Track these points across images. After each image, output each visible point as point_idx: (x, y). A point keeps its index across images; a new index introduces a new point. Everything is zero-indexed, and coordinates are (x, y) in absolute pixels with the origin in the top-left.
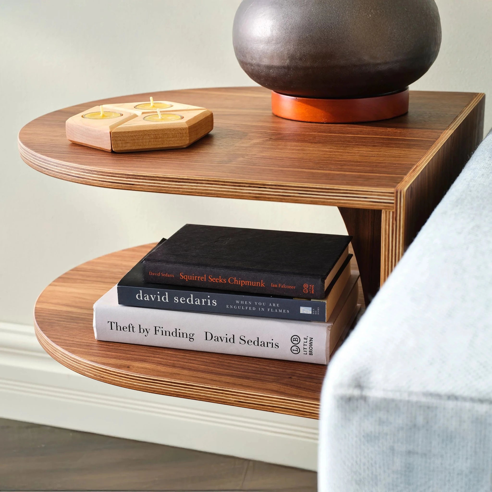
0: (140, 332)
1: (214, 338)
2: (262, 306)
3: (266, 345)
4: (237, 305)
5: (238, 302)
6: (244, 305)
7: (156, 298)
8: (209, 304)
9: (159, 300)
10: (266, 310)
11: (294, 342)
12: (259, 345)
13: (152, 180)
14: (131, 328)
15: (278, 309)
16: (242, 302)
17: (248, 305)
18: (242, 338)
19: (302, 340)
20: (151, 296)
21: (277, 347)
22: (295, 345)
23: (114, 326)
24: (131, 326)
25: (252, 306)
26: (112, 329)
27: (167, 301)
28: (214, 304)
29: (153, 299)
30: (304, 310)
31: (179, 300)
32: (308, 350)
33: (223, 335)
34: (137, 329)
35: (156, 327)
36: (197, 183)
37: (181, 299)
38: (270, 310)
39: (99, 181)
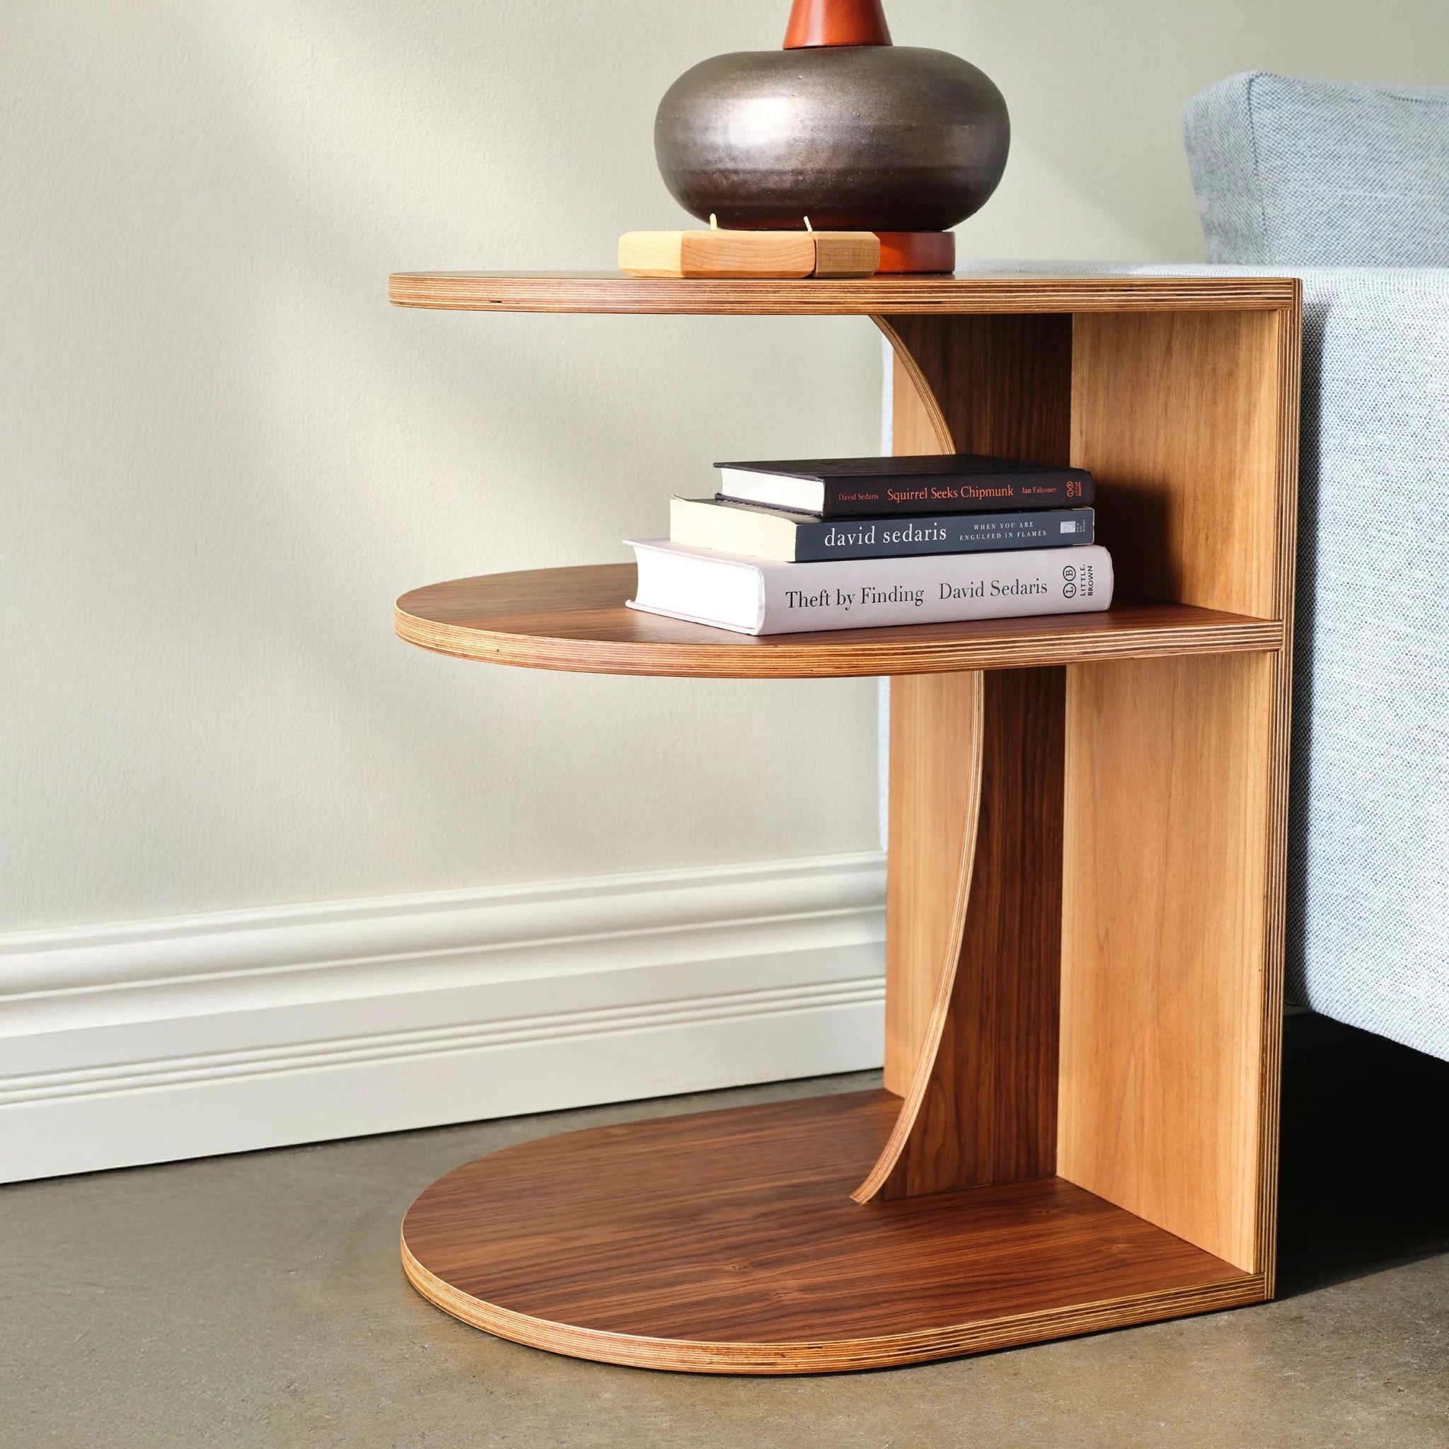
0: (839, 603)
1: (953, 593)
2: (1010, 530)
3: (1028, 591)
4: (975, 532)
5: (976, 527)
6: (985, 532)
7: (857, 539)
8: (935, 538)
9: (860, 543)
10: (1015, 534)
11: (1069, 577)
12: (1019, 592)
13: (970, 292)
14: (823, 598)
15: (1030, 530)
16: (983, 527)
17: (991, 531)
18: (995, 584)
19: (1079, 573)
20: (849, 536)
21: (1044, 591)
22: (1070, 582)
23: (796, 598)
24: (824, 594)
25: (995, 531)
26: (791, 606)
27: (873, 542)
28: (943, 537)
29: (851, 542)
30: (1065, 527)
31: (891, 537)
32: (1087, 587)
33: (967, 585)
34: (833, 599)
35: (864, 589)
36: (1038, 291)
37: (894, 535)
38: (1021, 534)
39: (878, 303)
